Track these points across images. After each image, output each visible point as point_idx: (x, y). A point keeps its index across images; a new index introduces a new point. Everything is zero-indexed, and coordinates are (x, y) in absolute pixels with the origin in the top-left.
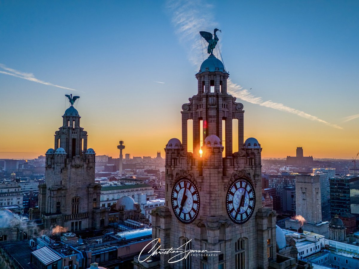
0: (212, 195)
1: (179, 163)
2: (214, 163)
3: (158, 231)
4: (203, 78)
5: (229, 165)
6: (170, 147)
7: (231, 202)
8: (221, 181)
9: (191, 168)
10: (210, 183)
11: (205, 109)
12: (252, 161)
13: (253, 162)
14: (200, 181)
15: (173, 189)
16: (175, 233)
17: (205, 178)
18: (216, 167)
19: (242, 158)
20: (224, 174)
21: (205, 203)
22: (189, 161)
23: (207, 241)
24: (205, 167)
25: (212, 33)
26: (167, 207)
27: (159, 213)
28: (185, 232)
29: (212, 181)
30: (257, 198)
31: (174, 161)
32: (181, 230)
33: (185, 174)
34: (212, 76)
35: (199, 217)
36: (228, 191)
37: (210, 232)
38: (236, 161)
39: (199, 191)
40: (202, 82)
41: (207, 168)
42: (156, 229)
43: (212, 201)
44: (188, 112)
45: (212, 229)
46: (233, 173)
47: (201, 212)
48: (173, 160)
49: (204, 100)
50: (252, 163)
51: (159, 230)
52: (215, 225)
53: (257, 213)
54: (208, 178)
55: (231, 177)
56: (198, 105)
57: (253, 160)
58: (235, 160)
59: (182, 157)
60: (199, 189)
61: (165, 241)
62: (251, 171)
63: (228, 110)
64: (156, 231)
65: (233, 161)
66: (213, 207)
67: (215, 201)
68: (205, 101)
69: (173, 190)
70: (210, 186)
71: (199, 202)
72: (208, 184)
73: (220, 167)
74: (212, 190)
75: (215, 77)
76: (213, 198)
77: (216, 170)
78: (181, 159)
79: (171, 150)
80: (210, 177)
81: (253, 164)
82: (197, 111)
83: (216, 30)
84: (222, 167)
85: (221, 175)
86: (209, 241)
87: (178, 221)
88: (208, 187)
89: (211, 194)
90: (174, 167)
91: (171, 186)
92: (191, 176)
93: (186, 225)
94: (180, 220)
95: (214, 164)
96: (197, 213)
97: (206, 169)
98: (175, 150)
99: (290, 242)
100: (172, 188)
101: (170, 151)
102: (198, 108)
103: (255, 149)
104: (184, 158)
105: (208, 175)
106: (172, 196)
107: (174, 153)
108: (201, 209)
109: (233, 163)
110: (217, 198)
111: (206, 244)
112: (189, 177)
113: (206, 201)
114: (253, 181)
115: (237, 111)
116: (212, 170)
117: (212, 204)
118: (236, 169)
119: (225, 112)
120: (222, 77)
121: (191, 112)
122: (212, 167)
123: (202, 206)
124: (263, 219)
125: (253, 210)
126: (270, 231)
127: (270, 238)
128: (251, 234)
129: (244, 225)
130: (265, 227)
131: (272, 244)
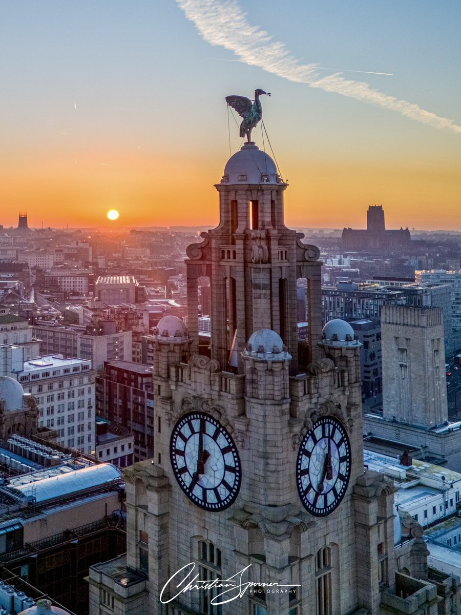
0: (270, 461)
1: (190, 379)
2: (271, 392)
3: (141, 516)
4: (233, 193)
5: (301, 394)
6: (164, 339)
7: (306, 472)
8: (286, 430)
9: (220, 395)
10: (266, 435)
11: (242, 265)
12: (343, 377)
13: (346, 379)
14: (243, 428)
15: (175, 430)
16: (180, 525)
17: (254, 423)
18: (277, 403)
19: (326, 375)
20: (292, 414)
21: (253, 477)
22: (215, 381)
23: (262, 558)
24: (252, 400)
25: (252, 98)
26: (159, 465)
27: (144, 480)
28: (204, 528)
29: (269, 431)
30: (353, 456)
31: (177, 372)
32: (196, 521)
33: (205, 406)
34: (254, 193)
35: (239, 503)
36: (300, 449)
37: (271, 542)
38: (315, 383)
39: (239, 446)
40: (230, 202)
41: (258, 403)
42: (137, 510)
43: (269, 474)
44: (201, 262)
45: (276, 537)
46: (309, 409)
47: (244, 493)
48: (173, 370)
49: (239, 245)
50: (343, 381)
51: (145, 514)
52: (282, 529)
53: (353, 487)
54: (261, 425)
55: (306, 417)
56: (223, 252)
57: (346, 374)
58: (312, 381)
59: (196, 369)
60: (240, 443)
61: (159, 541)
62: (342, 397)
63: (287, 264)
64: (136, 516)
65: (309, 384)
66: (273, 485)
67: (275, 475)
68: (242, 247)
69: (173, 433)
70: (265, 441)
71: (240, 471)
72: (261, 437)
73: (285, 401)
74: (269, 450)
75: (260, 193)
76: (272, 468)
77: (278, 408)
78: (195, 372)
79: (169, 345)
80: (265, 423)
81: (346, 383)
82: (222, 263)
83: (259, 92)
84: (289, 400)
85: (287, 417)
86: (269, 561)
87: (187, 500)
88: (261, 444)
89: (267, 458)
90: (177, 385)
91: (169, 425)
92: (220, 414)
93: (207, 513)
94: (193, 501)
95: (273, 395)
96: (234, 493)
97: (255, 406)
98: (175, 345)
99: (411, 529)
100: (172, 427)
101: (166, 347)
102: (223, 257)
103: (348, 349)
104: (202, 371)
105: (261, 419)
106: (171, 446)
107: (174, 351)
108: (243, 485)
109: (309, 388)
110: (280, 468)
111: (261, 565)
112: (216, 416)
113: (257, 472)
114: (346, 419)
115: (306, 264)
116: (268, 408)
117: (270, 480)
118: (314, 400)
119: (284, 269)
120: (274, 193)
121: (208, 262)
122: (268, 402)
123: (245, 481)
124: (369, 502)
125: (347, 481)
126: (382, 527)
127: (382, 540)
128: (344, 535)
129: (330, 516)
130: (372, 520)
131: (386, 554)
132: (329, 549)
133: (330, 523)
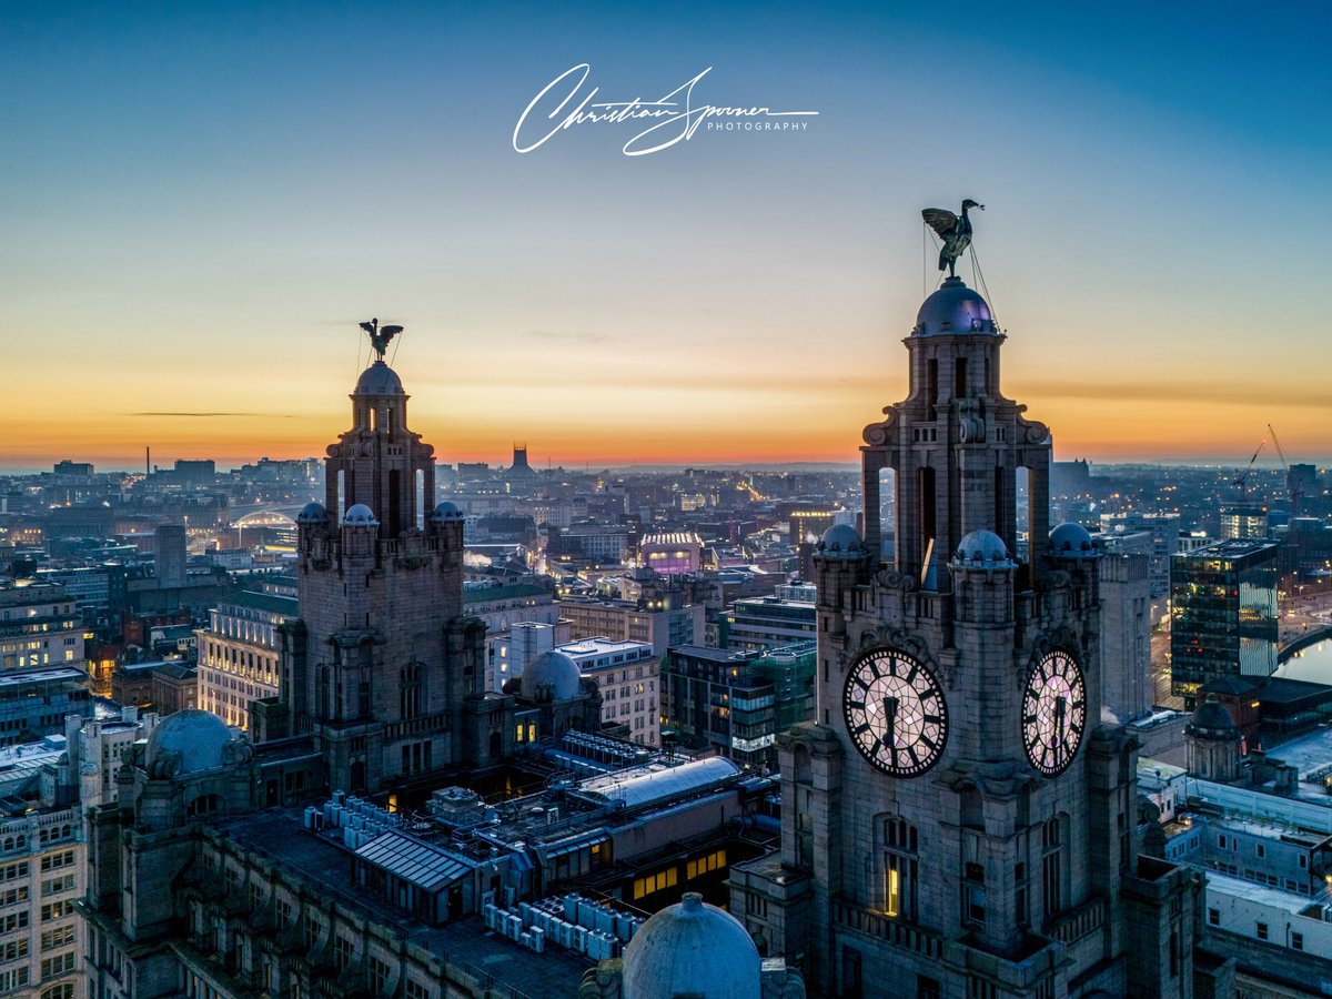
0: (989, 704)
1: (873, 605)
2: (991, 613)
3: (802, 794)
4: (931, 349)
5: (1029, 616)
6: (833, 554)
7: (1033, 719)
8: (1010, 663)
9: (917, 623)
10: (983, 670)
11: (946, 447)
12: (1078, 597)
13: (1082, 600)
14: (951, 662)
15: (850, 675)
16: (858, 802)
17: (967, 654)
18: (998, 626)
19: (1059, 591)
20: (1018, 642)
21: (965, 725)
22: (910, 603)
23: (981, 828)
24: (965, 624)
26: (827, 726)
27: (807, 745)
28: (894, 801)
29: (988, 665)
30: (1089, 701)
31: (853, 598)
32: (882, 793)
33: (895, 639)
34: (962, 347)
35: (945, 763)
36: (1027, 690)
37: (994, 806)
38: (1046, 602)
39: (945, 687)
40: (926, 362)
41: (972, 628)
42: (796, 788)
43: (988, 720)
44: (885, 448)
45: (998, 798)
46: (1038, 637)
47: (953, 748)
48: (847, 595)
49: (942, 420)
51: (808, 792)
52: (1008, 786)
53: (1088, 741)
54: (977, 656)
55: (1034, 647)
56: (917, 432)
57: (1082, 594)
58: (1043, 600)
59: (883, 590)
60: (947, 684)
61: (829, 824)
62: (1078, 624)
64: (796, 795)
65: (1039, 604)
66: (993, 735)
67: (996, 721)
68: (945, 423)
69: (848, 680)
70: (983, 677)
71: (946, 721)
72: (977, 673)
73: (1009, 624)
74: (988, 689)
75: (969, 349)
76: (992, 712)
77: (1000, 633)
78: (881, 594)
79: (840, 562)
80: (982, 653)
81: (1082, 605)
82: (915, 448)
83: (968, 204)
84: (1014, 624)
85: (1011, 646)
86: (990, 830)
87: (868, 767)
88: (977, 681)
89: (986, 700)
90: (853, 615)
91: (842, 670)
92: (919, 648)
93: (898, 781)
94: (879, 768)
95: (993, 616)
96: (937, 750)
97: (969, 632)
98: (849, 562)
100: (846, 672)
101: (836, 565)
102: (917, 439)
104: (891, 591)
105: (977, 648)
106: (845, 698)
107: (847, 570)
108: (952, 739)
109: (1039, 609)
110: (1003, 712)
111: (977, 836)
112: (911, 650)
113: (971, 719)
114: (1082, 652)
115: (1028, 447)
116: (987, 633)
117: (990, 728)
118: (1044, 625)
119: (1001, 453)
121: (894, 448)
122: (988, 626)
123: (954, 732)
124: (1110, 759)
125: (1081, 733)
126: (1123, 792)
127: (1123, 810)
128: (1076, 803)
129: (1060, 778)
130: (1113, 783)
131: (1128, 828)
132: (1057, 821)
133: (1060, 786)
